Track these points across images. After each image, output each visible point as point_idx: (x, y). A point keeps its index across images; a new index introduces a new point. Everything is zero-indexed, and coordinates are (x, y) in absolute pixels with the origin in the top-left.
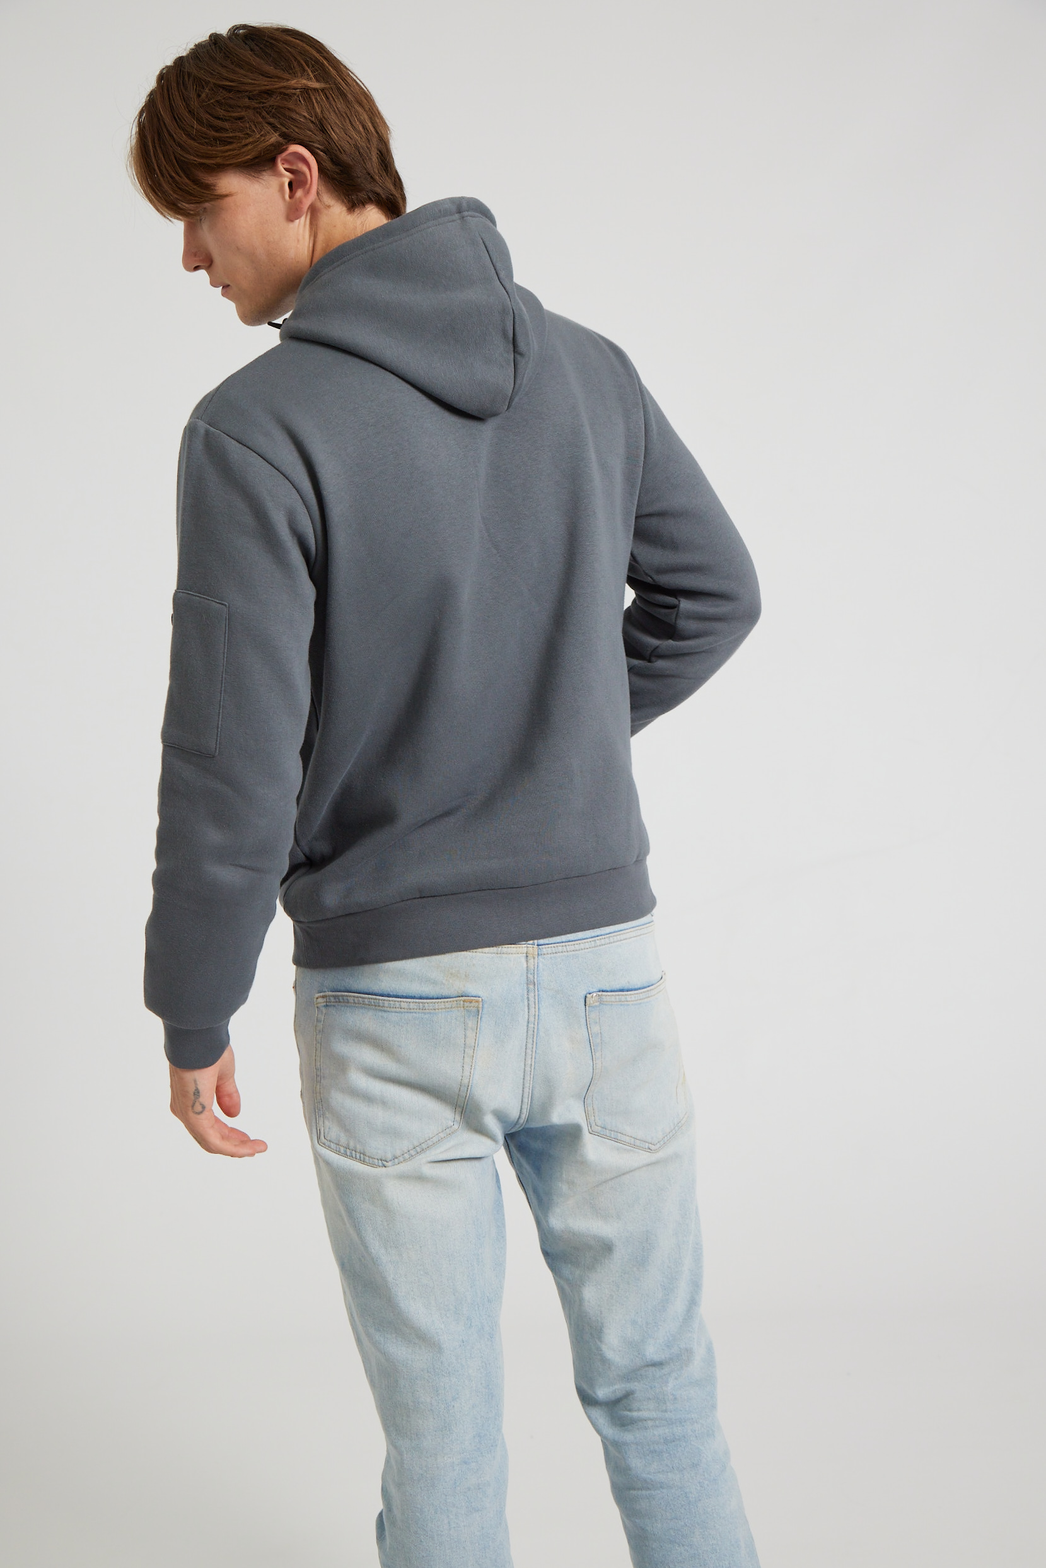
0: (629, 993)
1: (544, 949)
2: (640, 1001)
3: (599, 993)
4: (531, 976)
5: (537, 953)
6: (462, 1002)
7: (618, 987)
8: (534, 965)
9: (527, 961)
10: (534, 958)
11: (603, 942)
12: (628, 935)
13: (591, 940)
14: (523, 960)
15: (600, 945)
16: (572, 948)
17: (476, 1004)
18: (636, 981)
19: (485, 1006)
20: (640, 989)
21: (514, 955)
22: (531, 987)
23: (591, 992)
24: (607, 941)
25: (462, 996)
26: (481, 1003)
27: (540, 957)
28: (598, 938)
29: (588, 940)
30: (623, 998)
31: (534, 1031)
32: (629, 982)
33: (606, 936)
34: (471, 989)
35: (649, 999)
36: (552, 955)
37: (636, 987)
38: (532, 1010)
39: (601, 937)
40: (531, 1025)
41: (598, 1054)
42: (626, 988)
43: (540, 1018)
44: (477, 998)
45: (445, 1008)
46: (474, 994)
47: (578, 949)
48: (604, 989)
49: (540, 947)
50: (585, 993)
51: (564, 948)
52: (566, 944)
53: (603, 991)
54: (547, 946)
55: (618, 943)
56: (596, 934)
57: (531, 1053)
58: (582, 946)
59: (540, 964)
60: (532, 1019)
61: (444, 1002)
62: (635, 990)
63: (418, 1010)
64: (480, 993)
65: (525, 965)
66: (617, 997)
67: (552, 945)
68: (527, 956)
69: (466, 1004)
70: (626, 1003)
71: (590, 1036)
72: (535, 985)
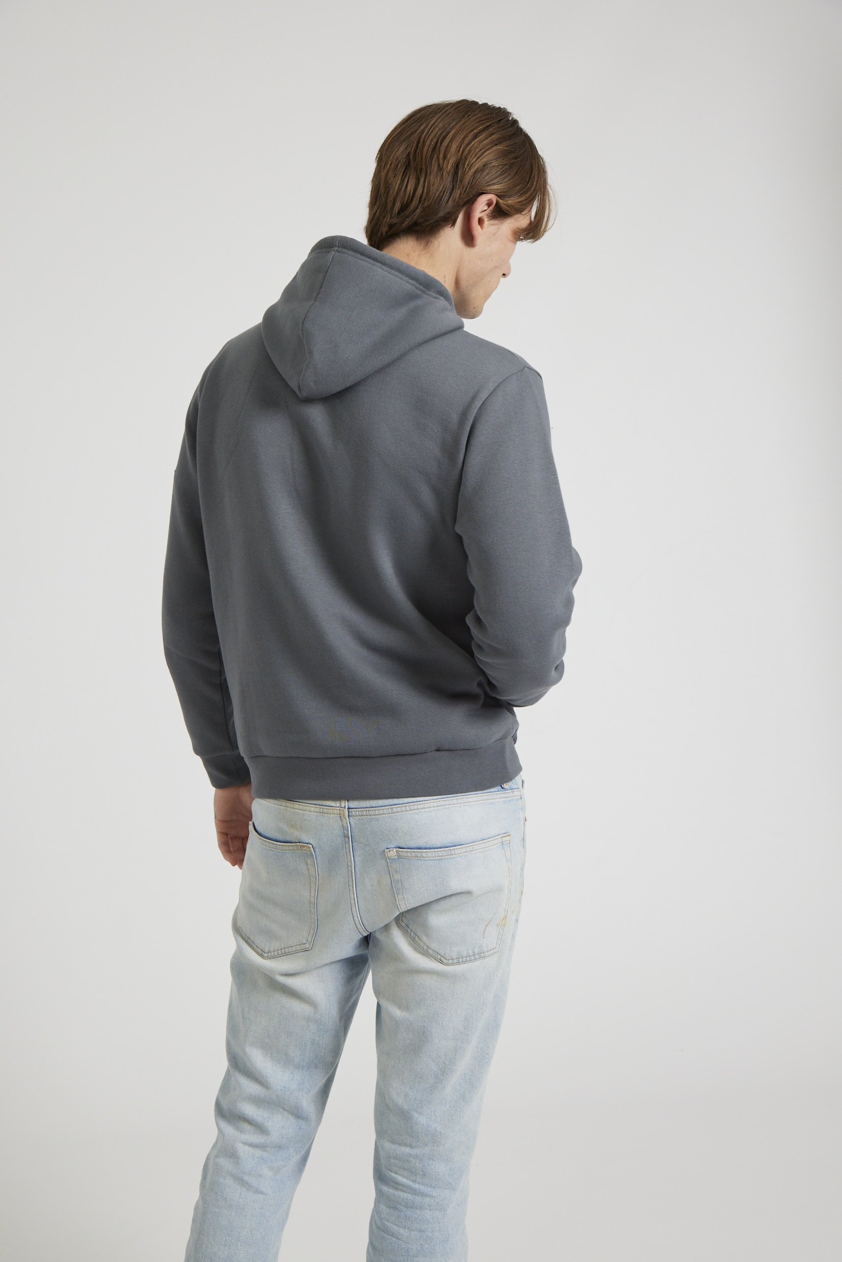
0: (425, 850)
1: (353, 812)
2: (440, 858)
3: (396, 849)
4: (346, 832)
5: (347, 814)
6: (299, 847)
7: (414, 845)
8: (347, 823)
9: (342, 820)
10: (346, 819)
11: (399, 809)
12: (426, 806)
13: (388, 807)
14: (339, 819)
15: (397, 812)
16: (373, 813)
17: (309, 849)
18: (435, 841)
19: (316, 850)
20: (440, 848)
21: (332, 815)
22: (347, 839)
23: (389, 846)
24: (404, 809)
25: (299, 843)
26: (312, 848)
27: (351, 818)
28: (396, 806)
29: (386, 807)
30: (419, 855)
31: (352, 873)
32: (426, 843)
33: (402, 805)
34: (305, 838)
35: (452, 856)
36: (360, 817)
37: (435, 846)
38: (349, 857)
39: (397, 806)
40: (350, 868)
41: (400, 897)
42: (423, 846)
43: (356, 863)
44: (309, 845)
45: (290, 850)
46: (306, 841)
47: (377, 814)
48: (401, 846)
49: (351, 810)
50: (384, 848)
51: (368, 812)
52: (369, 809)
53: (399, 848)
54: (355, 810)
55: (414, 811)
56: (394, 803)
57: (352, 889)
58: (381, 812)
59: (352, 823)
60: (349, 864)
61: (288, 846)
62: (434, 848)
63: (275, 850)
64: (311, 842)
65: (341, 822)
66: (413, 853)
67: (359, 809)
68: (340, 817)
69: (302, 848)
70: (421, 858)
71: (393, 881)
72: (349, 838)
